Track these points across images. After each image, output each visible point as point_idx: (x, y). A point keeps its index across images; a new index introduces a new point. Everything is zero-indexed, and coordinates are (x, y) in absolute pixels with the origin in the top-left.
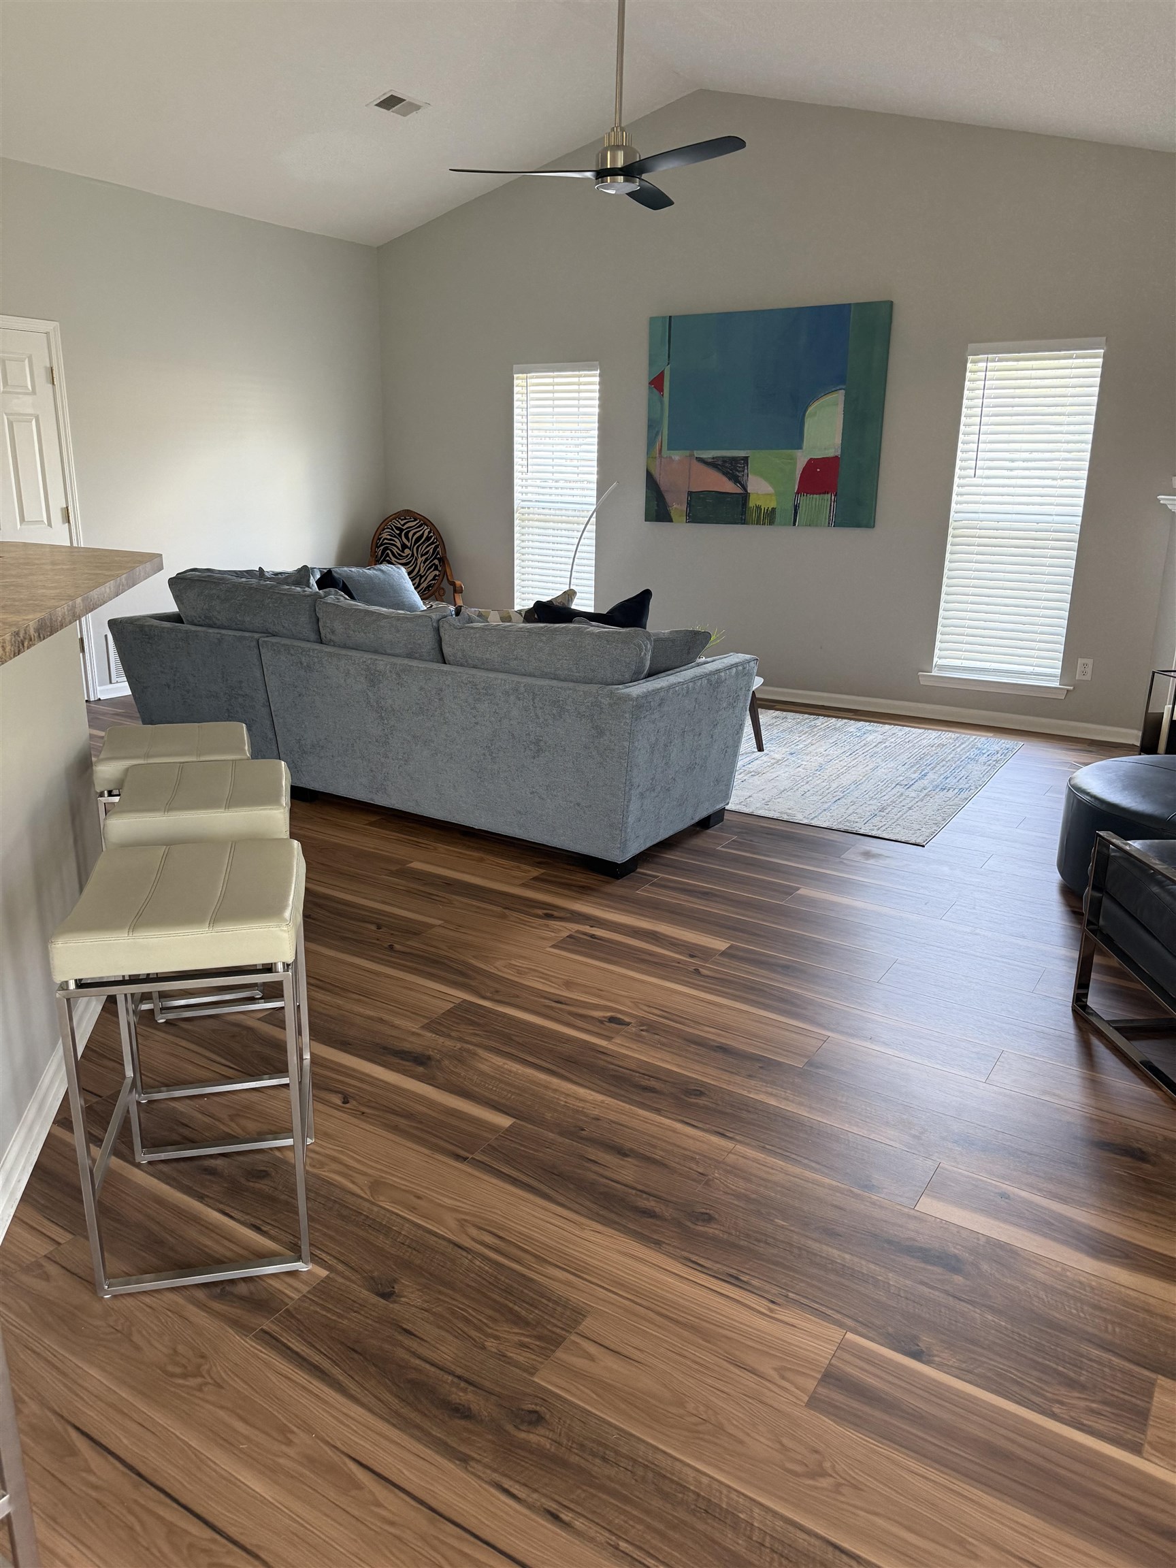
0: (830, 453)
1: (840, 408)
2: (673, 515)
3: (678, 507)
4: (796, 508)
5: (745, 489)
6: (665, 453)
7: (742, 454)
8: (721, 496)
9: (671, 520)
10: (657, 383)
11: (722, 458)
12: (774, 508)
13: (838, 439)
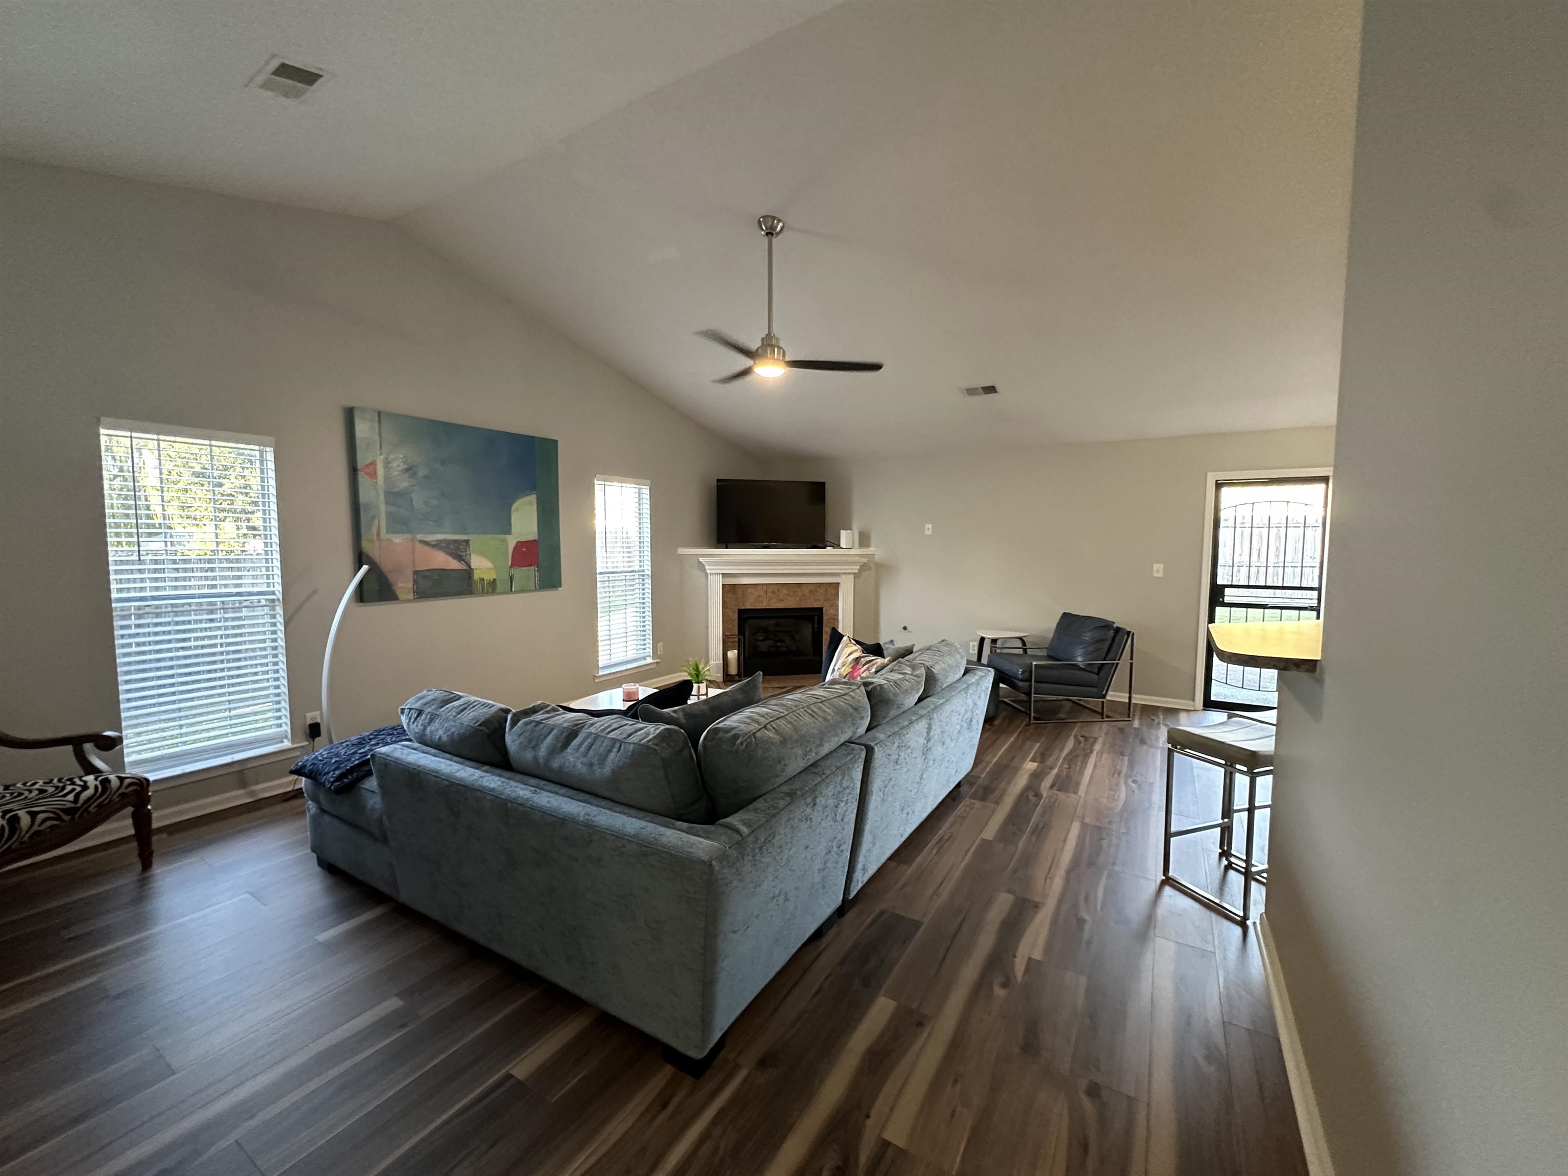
0: (531, 538)
1: (534, 507)
2: (399, 595)
3: (403, 585)
4: (511, 579)
5: (469, 566)
6: (384, 536)
7: (463, 537)
8: (447, 572)
9: (397, 600)
10: (368, 470)
11: (446, 541)
12: (494, 580)
13: (535, 528)
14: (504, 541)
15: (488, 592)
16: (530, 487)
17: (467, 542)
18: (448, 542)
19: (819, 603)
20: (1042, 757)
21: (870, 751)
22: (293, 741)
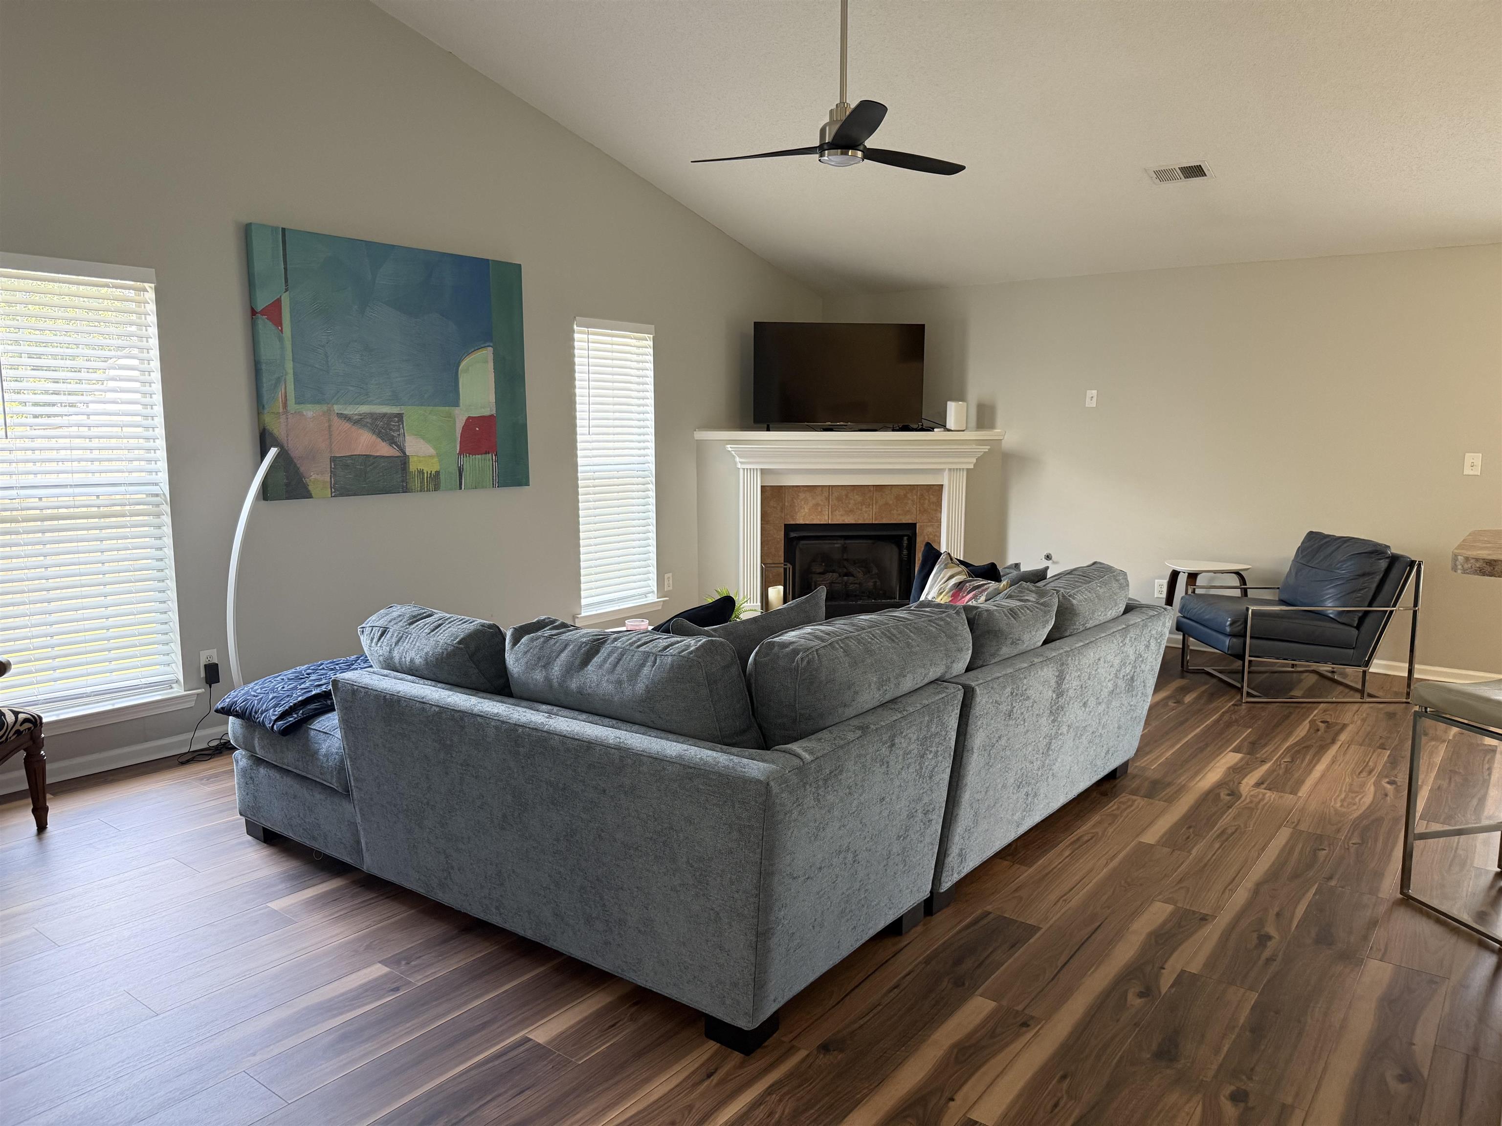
0: (486, 411)
1: (491, 366)
2: (310, 488)
3: (318, 479)
4: (460, 469)
5: (404, 453)
6: (293, 407)
7: (395, 410)
8: (375, 461)
9: (309, 496)
10: (271, 314)
11: (372, 415)
12: (438, 473)
13: (492, 398)
14: (450, 416)
15: (428, 490)
16: (485, 337)
17: (400, 416)
18: (374, 417)
19: (908, 517)
20: (1252, 748)
21: (969, 695)
22: (187, 687)
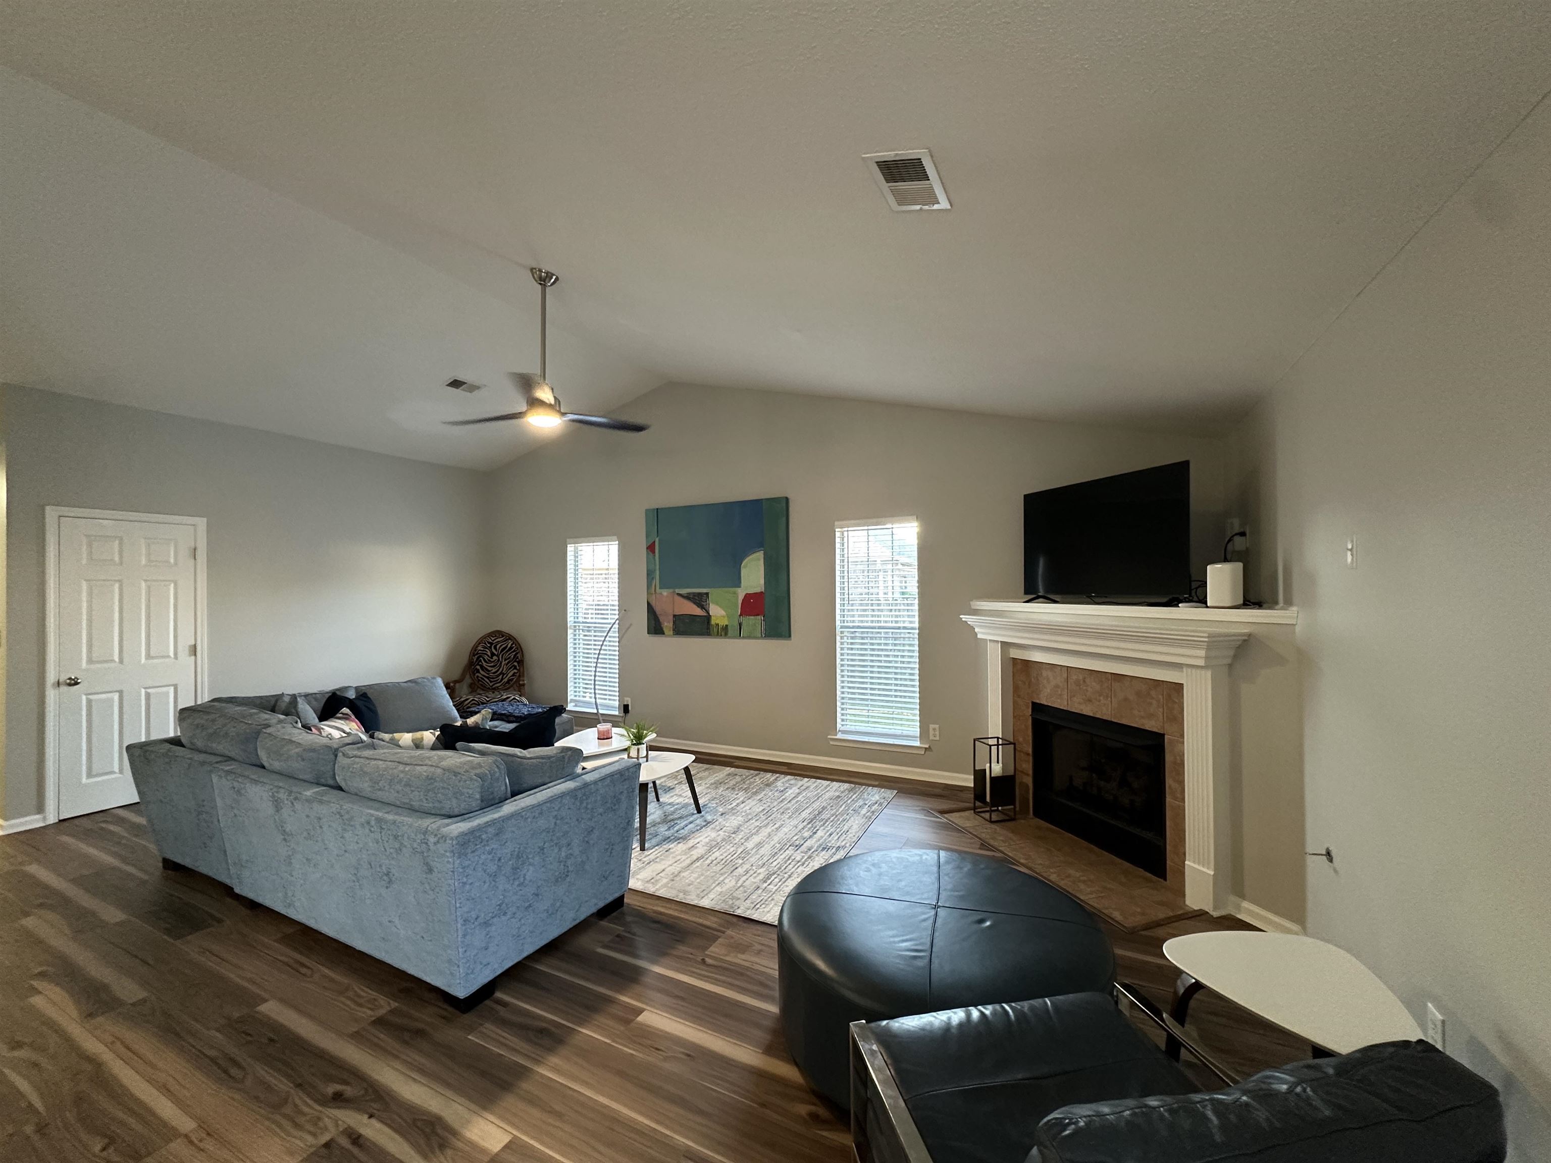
0: (758, 590)
1: (762, 562)
2: (664, 629)
3: (667, 625)
4: (740, 625)
5: (708, 613)
6: (658, 590)
7: (704, 591)
8: (693, 617)
9: (664, 634)
10: (651, 548)
11: (694, 594)
12: (727, 626)
13: (762, 582)
14: (735, 593)
15: (721, 635)
16: (760, 545)
17: (707, 594)
22: (618, 711)
